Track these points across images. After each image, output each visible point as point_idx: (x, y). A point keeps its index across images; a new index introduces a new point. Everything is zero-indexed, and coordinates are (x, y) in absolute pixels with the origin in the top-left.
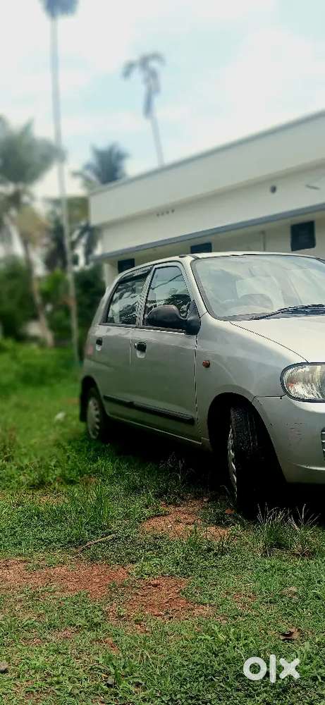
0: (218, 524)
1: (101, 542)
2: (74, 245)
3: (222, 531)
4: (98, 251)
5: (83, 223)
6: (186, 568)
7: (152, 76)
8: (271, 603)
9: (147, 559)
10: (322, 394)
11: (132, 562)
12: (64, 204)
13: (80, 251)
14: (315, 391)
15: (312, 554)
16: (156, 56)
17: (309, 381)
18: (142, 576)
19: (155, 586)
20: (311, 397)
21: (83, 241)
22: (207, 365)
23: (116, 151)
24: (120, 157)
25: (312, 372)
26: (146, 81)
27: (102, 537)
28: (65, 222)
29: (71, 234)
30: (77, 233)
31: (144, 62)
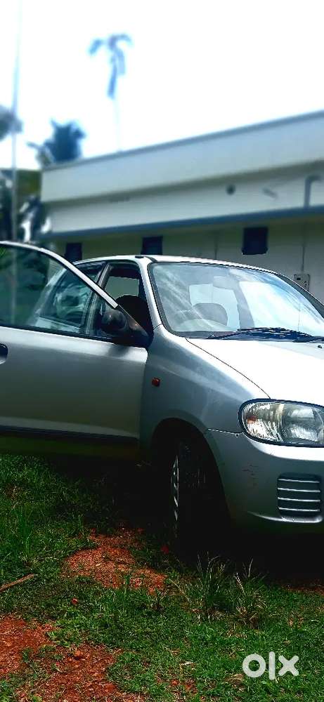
0: (153, 567)
1: (17, 585)
2: (21, 218)
3: (156, 577)
4: (45, 229)
5: (33, 197)
6: (115, 634)
7: (118, 56)
8: (213, 696)
9: (70, 616)
10: (282, 435)
11: (54, 618)
12: (14, 175)
13: (27, 225)
14: (275, 432)
15: (257, 623)
16: (124, 37)
17: (269, 420)
18: (63, 642)
19: (78, 658)
20: (270, 438)
21: (31, 215)
22: (156, 383)
23: (74, 128)
24: (79, 134)
25: (274, 410)
26: (113, 60)
27: (19, 578)
28: (14, 194)
29: (20, 206)
30: (25, 206)
31: (113, 42)
